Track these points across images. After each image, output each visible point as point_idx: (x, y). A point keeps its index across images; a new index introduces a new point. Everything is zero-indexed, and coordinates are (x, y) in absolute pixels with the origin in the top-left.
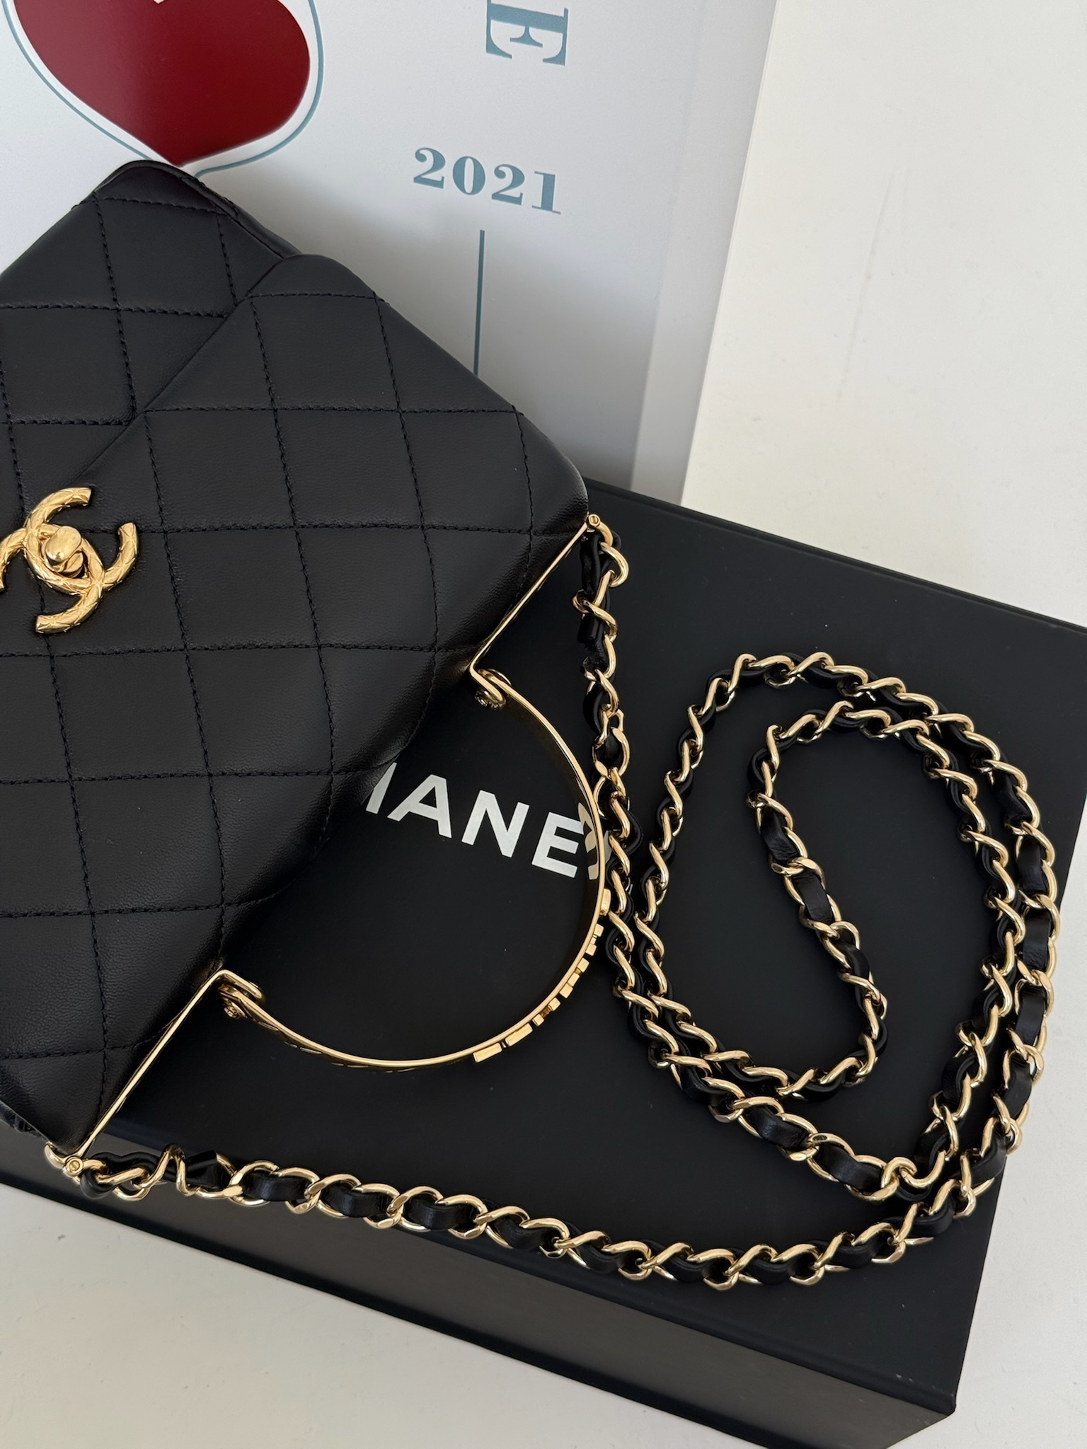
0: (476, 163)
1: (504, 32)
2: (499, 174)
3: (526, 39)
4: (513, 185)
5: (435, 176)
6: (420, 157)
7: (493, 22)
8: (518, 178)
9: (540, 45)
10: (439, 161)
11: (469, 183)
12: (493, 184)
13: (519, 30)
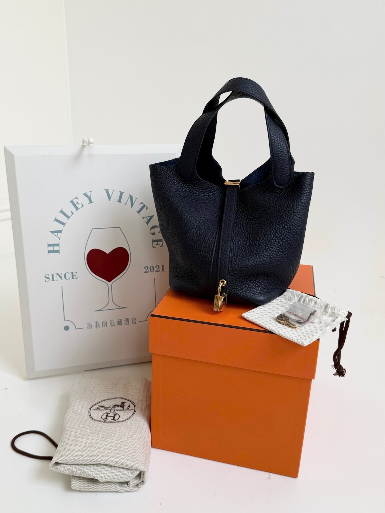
0: (153, 266)
1: (155, 243)
2: (156, 267)
3: (158, 244)
4: (158, 269)
5: (147, 271)
6: (145, 268)
7: (153, 243)
8: (159, 267)
9: (159, 244)
10: (148, 268)
11: (152, 271)
12: (155, 269)
13: (156, 243)
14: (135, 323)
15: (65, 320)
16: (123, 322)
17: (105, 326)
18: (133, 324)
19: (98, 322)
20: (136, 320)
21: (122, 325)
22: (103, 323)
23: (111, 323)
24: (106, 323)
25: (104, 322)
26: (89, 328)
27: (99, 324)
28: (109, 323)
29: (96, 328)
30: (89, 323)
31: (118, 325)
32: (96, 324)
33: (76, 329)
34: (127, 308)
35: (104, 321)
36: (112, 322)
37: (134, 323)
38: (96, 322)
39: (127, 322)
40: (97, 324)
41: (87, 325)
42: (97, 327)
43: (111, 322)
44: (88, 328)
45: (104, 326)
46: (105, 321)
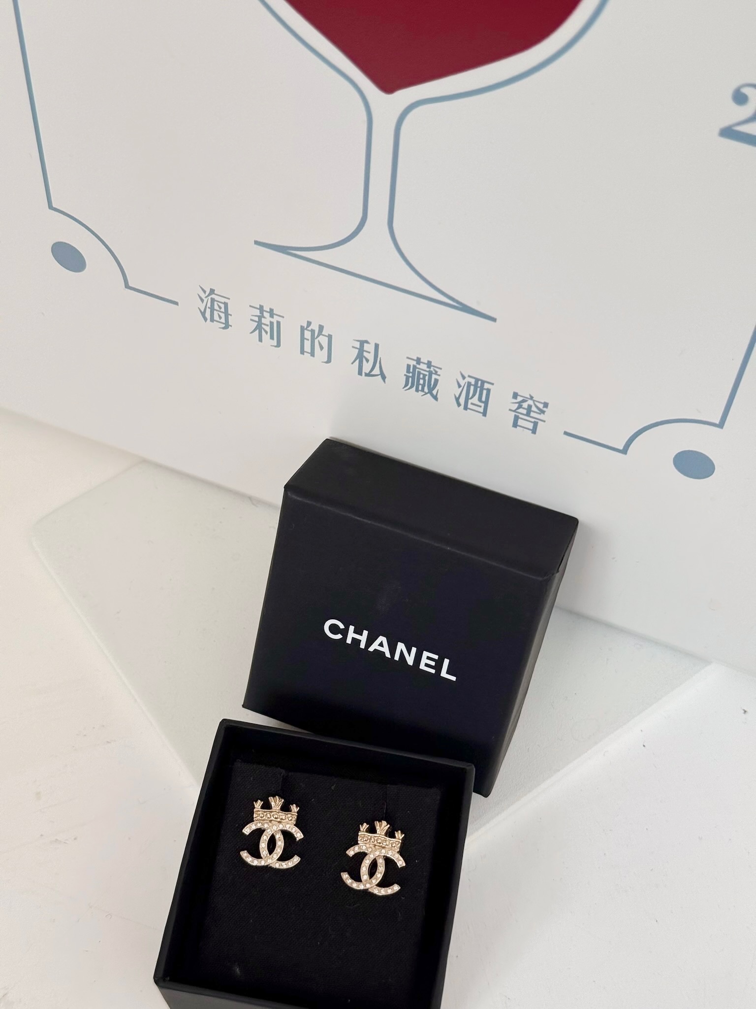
6: (740, 99)
14: (531, 426)
15: (51, 207)
16: (448, 387)
17: (321, 355)
18: (515, 425)
19: (272, 313)
20: (543, 412)
21: (435, 398)
22: (308, 335)
23: (360, 357)
24: (324, 341)
25: (313, 331)
26: (212, 320)
27: (278, 323)
28: (345, 353)
29: (260, 340)
30: (212, 291)
31: (406, 385)
32: (261, 317)
33: (127, 286)
34: (494, 320)
35: (315, 327)
36: (371, 357)
37: (520, 422)
38: (261, 308)
39: (475, 400)
40: (263, 320)
41: (202, 300)
42: (266, 337)
43: (361, 350)
44: (203, 314)
45: (312, 354)
46: (321, 328)
